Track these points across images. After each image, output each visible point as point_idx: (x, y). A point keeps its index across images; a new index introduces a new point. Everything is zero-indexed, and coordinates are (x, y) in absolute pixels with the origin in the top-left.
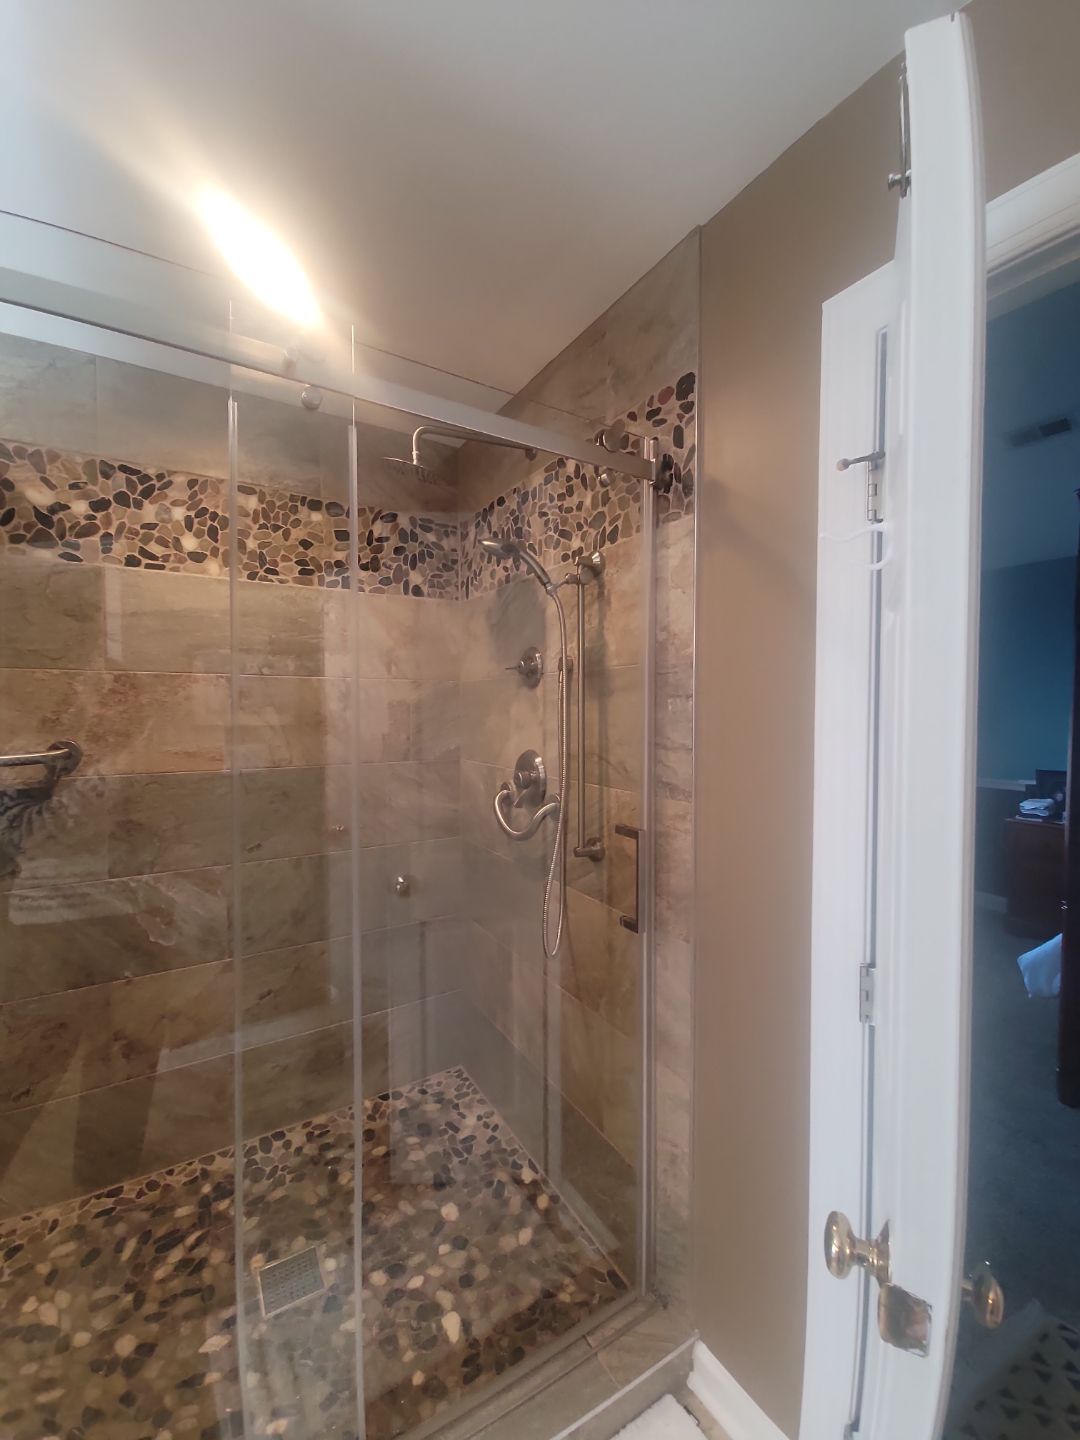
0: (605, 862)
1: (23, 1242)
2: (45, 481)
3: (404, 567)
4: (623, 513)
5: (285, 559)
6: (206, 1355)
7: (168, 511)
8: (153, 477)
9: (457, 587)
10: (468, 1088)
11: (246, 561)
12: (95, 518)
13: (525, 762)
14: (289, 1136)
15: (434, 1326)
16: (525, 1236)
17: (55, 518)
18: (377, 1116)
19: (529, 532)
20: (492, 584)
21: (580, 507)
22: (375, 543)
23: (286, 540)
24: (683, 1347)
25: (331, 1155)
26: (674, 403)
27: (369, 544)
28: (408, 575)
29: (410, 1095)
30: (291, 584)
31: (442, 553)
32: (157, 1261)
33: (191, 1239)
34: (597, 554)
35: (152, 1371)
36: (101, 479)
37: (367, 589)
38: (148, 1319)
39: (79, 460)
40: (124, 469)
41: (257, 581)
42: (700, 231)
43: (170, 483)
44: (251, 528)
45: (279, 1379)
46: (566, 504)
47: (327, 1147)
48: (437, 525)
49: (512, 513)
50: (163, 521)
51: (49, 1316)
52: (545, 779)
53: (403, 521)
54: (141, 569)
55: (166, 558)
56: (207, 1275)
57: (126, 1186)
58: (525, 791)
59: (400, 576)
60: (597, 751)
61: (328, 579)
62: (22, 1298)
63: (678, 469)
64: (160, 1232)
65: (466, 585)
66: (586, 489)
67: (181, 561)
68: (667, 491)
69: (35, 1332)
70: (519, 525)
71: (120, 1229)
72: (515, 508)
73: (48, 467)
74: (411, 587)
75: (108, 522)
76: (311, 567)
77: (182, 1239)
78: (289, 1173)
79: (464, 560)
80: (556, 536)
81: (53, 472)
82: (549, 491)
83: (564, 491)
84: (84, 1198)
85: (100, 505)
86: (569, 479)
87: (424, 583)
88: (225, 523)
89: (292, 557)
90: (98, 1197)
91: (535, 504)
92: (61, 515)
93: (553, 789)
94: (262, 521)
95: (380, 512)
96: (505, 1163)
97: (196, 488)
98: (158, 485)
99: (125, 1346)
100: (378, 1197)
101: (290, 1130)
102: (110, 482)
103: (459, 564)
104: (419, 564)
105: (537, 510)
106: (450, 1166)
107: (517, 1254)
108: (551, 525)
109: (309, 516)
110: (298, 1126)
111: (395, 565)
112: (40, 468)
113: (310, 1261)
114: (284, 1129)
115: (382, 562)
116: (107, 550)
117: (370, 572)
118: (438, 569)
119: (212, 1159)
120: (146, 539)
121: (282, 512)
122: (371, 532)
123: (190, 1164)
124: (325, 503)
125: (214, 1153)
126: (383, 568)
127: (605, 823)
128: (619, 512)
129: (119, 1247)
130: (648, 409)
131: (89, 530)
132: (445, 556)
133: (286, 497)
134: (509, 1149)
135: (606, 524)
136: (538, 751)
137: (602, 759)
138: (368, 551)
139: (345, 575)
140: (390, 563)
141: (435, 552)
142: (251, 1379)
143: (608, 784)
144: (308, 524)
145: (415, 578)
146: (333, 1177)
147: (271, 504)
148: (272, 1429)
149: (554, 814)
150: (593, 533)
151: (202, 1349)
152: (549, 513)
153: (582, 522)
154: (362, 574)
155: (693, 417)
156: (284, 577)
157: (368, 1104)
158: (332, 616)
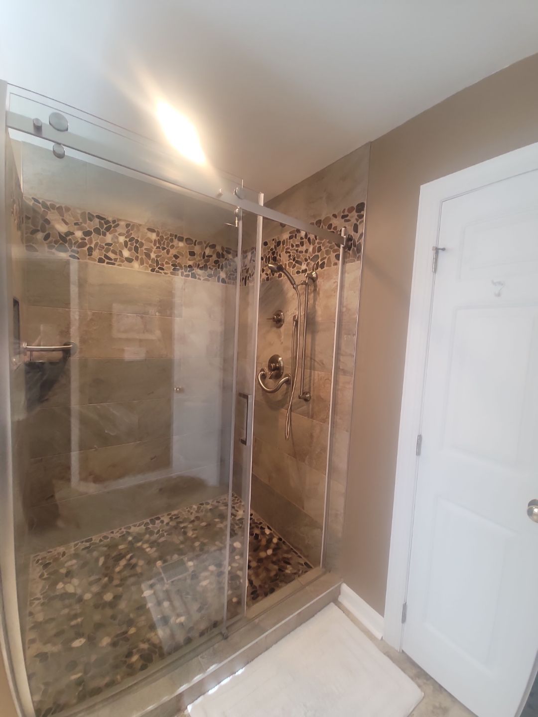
0: (311, 401)
1: (51, 561)
2: (63, 220)
3: (218, 270)
4: (327, 257)
5: (167, 263)
6: (145, 597)
7: (117, 238)
8: (111, 222)
10: (238, 500)
11: (150, 263)
12: (85, 239)
13: (274, 360)
14: (162, 519)
15: (238, 583)
16: (270, 552)
17: (68, 238)
18: (200, 511)
19: (280, 259)
21: (306, 251)
22: (206, 258)
23: (168, 254)
24: (336, 586)
26: (355, 214)
27: (204, 258)
28: (220, 273)
29: (213, 503)
30: (169, 275)
31: (235, 264)
32: (115, 565)
33: (128, 557)
34: (314, 273)
35: (123, 605)
36: (88, 221)
37: (202, 279)
38: (117, 586)
39: (79, 212)
40: (98, 217)
41: (155, 273)
42: (371, 144)
43: (118, 225)
44: (153, 248)
45: (177, 603)
46: (300, 249)
47: (181, 522)
48: (233, 251)
49: (272, 249)
50: (115, 242)
51: (70, 589)
52: (283, 367)
53: (219, 249)
54: (105, 264)
55: (116, 260)
56: (139, 570)
57: (94, 538)
58: (273, 372)
59: (216, 274)
60: (310, 355)
61: (185, 273)
62: (56, 583)
63: (354, 242)
64: (114, 554)
66: (310, 244)
67: (123, 261)
68: (349, 250)
69: (65, 596)
70: (275, 255)
71: (95, 554)
72: (273, 247)
73: (65, 214)
74: (221, 279)
75: (91, 242)
76: (178, 267)
77: (124, 556)
78: (166, 532)
79: (244, 268)
80: (294, 263)
81: (67, 217)
82: (291, 242)
83: (299, 243)
84: (76, 542)
85: (87, 233)
86: (302, 238)
87: (226, 277)
88: (142, 245)
89: (170, 262)
90: (82, 542)
91: (283, 248)
92: (70, 237)
93: (287, 370)
94: (158, 245)
95: (209, 243)
96: (257, 527)
97: (130, 228)
98: (113, 225)
99: (108, 597)
100: (206, 541)
101: (162, 516)
102: (92, 223)
104: (224, 269)
105: (285, 250)
106: (235, 529)
107: (268, 557)
108: (291, 258)
109: (178, 243)
110: (166, 514)
111: (214, 268)
112: (62, 215)
113: (182, 563)
114: (160, 516)
115: (209, 266)
116: (90, 255)
117: (203, 271)
118: (233, 271)
119: (130, 528)
120: (107, 250)
121: (166, 241)
122: (204, 253)
123: (121, 529)
124: (185, 237)
125: (131, 525)
126: (209, 269)
127: (312, 385)
128: (325, 256)
129: (97, 560)
130: (342, 214)
131: (82, 245)
133: (168, 234)
134: (258, 522)
135: (319, 260)
136: (280, 355)
137: (312, 359)
138: (203, 261)
139: (193, 272)
140: (212, 267)
141: (231, 263)
142: (166, 604)
143: (314, 370)
144: (177, 247)
145: (223, 275)
146: (185, 533)
147: (162, 237)
148: (178, 621)
149: (287, 382)
150: (313, 263)
151: (142, 596)
152: (291, 252)
153: (307, 258)
154: (199, 272)
155: (363, 221)
156: (166, 272)
157: (195, 507)
158: (186, 290)
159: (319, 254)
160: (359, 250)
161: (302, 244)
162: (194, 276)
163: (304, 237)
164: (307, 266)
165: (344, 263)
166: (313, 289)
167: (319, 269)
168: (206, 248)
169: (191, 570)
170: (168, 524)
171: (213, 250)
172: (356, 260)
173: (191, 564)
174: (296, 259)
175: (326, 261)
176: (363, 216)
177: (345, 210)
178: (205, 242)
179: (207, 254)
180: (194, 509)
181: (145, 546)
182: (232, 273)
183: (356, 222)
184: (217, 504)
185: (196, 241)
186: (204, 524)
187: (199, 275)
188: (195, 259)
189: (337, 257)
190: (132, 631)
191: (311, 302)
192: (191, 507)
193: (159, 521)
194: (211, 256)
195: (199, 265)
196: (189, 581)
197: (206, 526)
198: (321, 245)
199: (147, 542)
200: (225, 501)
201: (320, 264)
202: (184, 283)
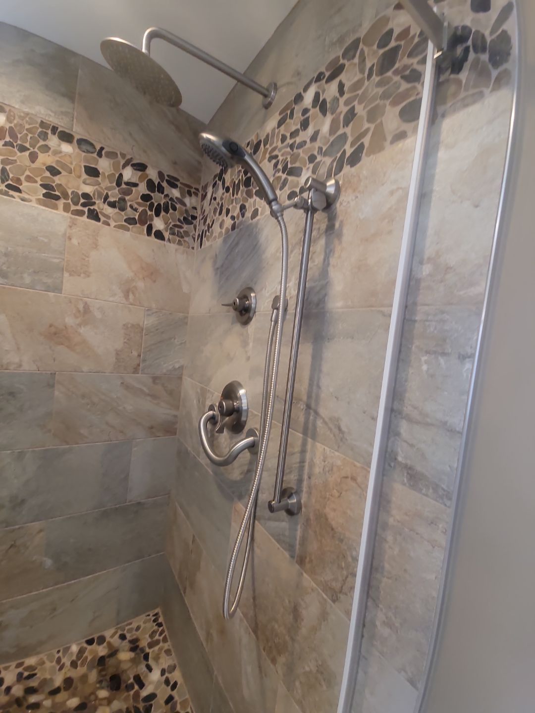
0: (301, 519)
3: (149, 213)
4: (372, 126)
5: (29, 179)
9: (194, 239)
13: (230, 392)
18: (79, 662)
20: (221, 232)
21: (315, 137)
22: (124, 186)
23: (33, 162)
25: (33, 699)
27: (119, 184)
28: (152, 220)
29: (112, 640)
30: (33, 203)
31: (184, 208)
34: (332, 182)
37: (113, 224)
46: (300, 138)
48: (182, 184)
52: (247, 410)
53: (152, 174)
58: (227, 418)
59: (143, 220)
60: (305, 398)
61: (73, 208)
63: (479, 38)
65: (201, 237)
66: (325, 115)
68: (460, 69)
74: (154, 231)
76: (57, 193)
79: (201, 217)
80: (284, 175)
82: (282, 132)
83: (299, 126)
86: (305, 111)
87: (166, 229)
89: (38, 179)
91: (266, 150)
93: (252, 423)
94: (8, 139)
95: (131, 159)
103: (198, 219)
104: (163, 213)
105: (268, 156)
108: (280, 167)
109: (59, 146)
111: (140, 209)
115: (129, 204)
117: (117, 210)
118: (179, 220)
121: (30, 135)
122: (121, 175)
124: (77, 137)
126: (129, 209)
127: (306, 477)
128: (366, 125)
132: (186, 211)
133: (37, 123)
135: (347, 146)
136: (241, 384)
137: (311, 408)
138: (116, 191)
139: (92, 208)
140: (136, 206)
141: (178, 206)
143: (314, 437)
144: (57, 152)
145: (159, 225)
147: (20, 125)
149: (253, 448)
150: (330, 161)
152: (280, 154)
153: (316, 153)
154: (109, 210)
156: (26, 196)
157: (75, 648)
158: (75, 241)
159: (349, 129)
160: (500, 57)
161: (306, 124)
162: (94, 216)
163: (311, 106)
164: (314, 171)
166: (324, 226)
167: (346, 169)
168: (124, 167)
171: (140, 173)
174: (290, 166)
175: (367, 139)
178: (123, 156)
179: (125, 179)
180: (71, 655)
182: (178, 223)
184: (118, 643)
185: (102, 149)
187: (106, 216)
188: (98, 184)
191: (317, 260)
192: (67, 649)
195: (107, 197)
198: (356, 102)
201: (348, 155)
202: (70, 227)
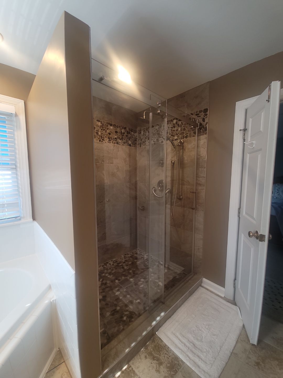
0: (183, 199)
3: (128, 140)
5: (106, 137)
13: (160, 183)
18: (126, 258)
19: (162, 134)
20: (149, 144)
21: (177, 130)
23: (106, 133)
25: (120, 265)
26: (203, 114)
27: (121, 134)
29: (130, 254)
30: (107, 143)
34: (182, 140)
41: (101, 142)
42: (210, 82)
44: (99, 130)
46: (173, 129)
49: (156, 129)
53: (127, 129)
59: (127, 142)
61: (114, 142)
63: (203, 126)
68: (201, 130)
76: (111, 139)
78: (113, 268)
82: (168, 126)
91: (164, 128)
93: (169, 187)
94: (101, 128)
100: (134, 270)
104: (130, 139)
108: (168, 133)
109: (110, 127)
110: (110, 261)
114: (108, 262)
121: (105, 126)
128: (188, 132)
130: (196, 113)
133: (106, 123)
136: (164, 180)
137: (182, 180)
138: (121, 136)
139: (117, 141)
140: (125, 139)
141: (133, 137)
142: (128, 296)
144: (110, 129)
145: (130, 142)
146: (123, 268)
147: (103, 124)
148: (137, 302)
150: (181, 136)
151: (116, 295)
153: (178, 133)
154: (120, 141)
155: (207, 117)
156: (106, 141)
158: (115, 150)
159: (184, 131)
160: (206, 130)
161: (174, 127)
162: (117, 143)
163: (175, 124)
164: (178, 137)
165: (198, 136)
166: (182, 148)
167: (185, 139)
168: (122, 129)
169: (133, 282)
170: (113, 265)
171: (125, 130)
172: (204, 134)
173: (131, 279)
174: (171, 134)
175: (188, 135)
176: (207, 114)
177: (197, 111)
178: (122, 126)
179: (123, 132)
180: (123, 257)
181: (107, 275)
182: (134, 141)
183: (203, 117)
184: (132, 254)
185: (118, 126)
186: (130, 263)
187: (120, 143)
188: (118, 135)
189: (195, 133)
190: (118, 308)
193: (108, 264)
194: (124, 133)
195: (119, 138)
196: (134, 286)
197: (131, 264)
198: (185, 127)
199: (106, 273)
200: (135, 252)
201: (185, 136)
202: (114, 147)
